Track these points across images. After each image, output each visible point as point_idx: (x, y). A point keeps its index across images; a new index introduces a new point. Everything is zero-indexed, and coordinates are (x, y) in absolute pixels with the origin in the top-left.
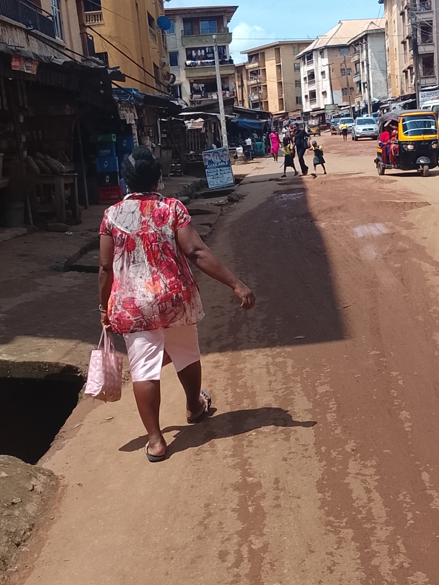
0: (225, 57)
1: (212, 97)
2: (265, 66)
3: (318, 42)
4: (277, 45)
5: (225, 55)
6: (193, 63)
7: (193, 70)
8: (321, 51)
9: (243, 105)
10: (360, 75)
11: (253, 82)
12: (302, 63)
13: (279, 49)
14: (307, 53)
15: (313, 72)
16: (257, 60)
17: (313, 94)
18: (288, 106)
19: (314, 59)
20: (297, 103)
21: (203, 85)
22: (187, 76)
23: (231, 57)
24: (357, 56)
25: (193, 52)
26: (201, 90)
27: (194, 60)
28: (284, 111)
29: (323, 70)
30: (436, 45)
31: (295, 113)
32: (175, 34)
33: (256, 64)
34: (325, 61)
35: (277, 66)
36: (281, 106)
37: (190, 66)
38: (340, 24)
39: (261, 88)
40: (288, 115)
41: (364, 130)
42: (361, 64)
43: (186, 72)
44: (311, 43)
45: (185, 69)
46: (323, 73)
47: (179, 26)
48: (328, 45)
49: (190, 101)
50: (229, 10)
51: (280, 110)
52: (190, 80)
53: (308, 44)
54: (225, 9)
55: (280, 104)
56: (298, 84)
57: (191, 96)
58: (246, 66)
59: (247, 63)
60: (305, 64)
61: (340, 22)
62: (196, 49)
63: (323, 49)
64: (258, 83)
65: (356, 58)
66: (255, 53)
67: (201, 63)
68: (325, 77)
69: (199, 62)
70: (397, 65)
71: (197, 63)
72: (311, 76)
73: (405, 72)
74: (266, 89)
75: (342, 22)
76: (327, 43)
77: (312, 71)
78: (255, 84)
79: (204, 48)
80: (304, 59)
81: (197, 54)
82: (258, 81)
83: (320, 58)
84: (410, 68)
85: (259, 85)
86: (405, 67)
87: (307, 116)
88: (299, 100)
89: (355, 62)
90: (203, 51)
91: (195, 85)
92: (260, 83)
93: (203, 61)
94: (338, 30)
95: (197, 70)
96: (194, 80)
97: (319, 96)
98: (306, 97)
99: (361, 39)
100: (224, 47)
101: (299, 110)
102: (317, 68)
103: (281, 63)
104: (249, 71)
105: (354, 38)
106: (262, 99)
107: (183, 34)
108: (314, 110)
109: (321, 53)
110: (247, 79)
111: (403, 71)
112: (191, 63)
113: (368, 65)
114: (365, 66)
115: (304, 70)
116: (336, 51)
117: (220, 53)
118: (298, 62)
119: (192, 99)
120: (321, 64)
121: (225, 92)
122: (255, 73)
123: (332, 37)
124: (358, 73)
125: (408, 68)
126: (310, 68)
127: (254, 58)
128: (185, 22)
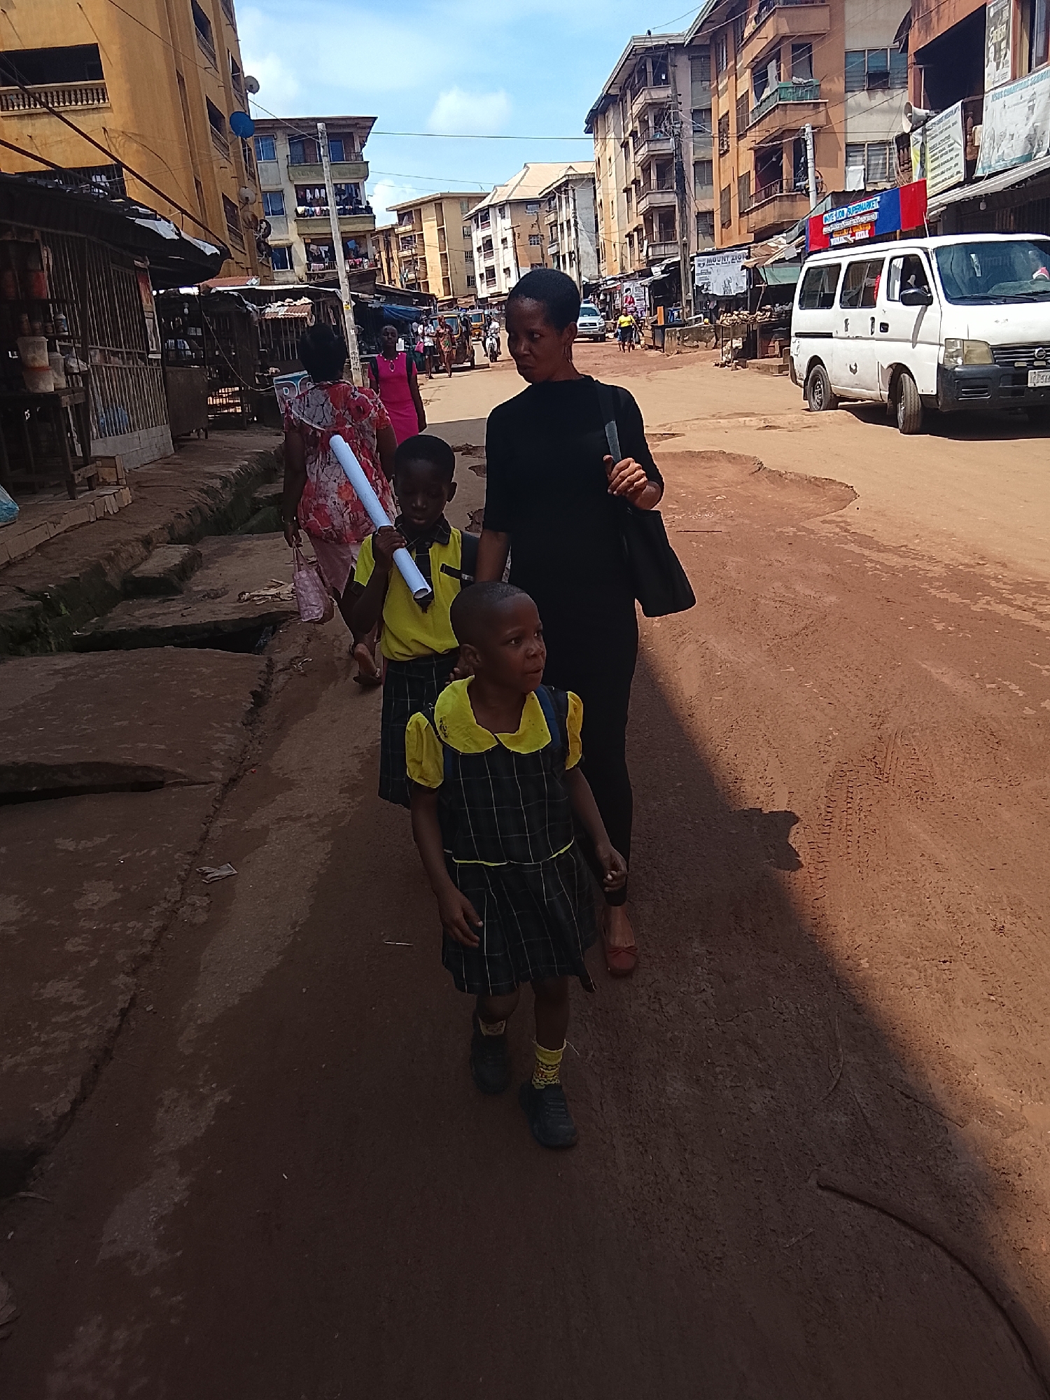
0: (360, 202)
2: (422, 230)
3: (496, 196)
4: (439, 199)
5: (358, 198)
6: (308, 210)
7: (309, 223)
8: (501, 207)
10: (558, 244)
11: (406, 253)
12: (474, 226)
13: (441, 204)
14: (480, 210)
15: (491, 240)
16: (410, 221)
17: (491, 272)
18: (457, 289)
19: (491, 220)
20: (469, 285)
21: (326, 248)
22: (300, 232)
23: (368, 203)
24: (553, 215)
25: (308, 192)
26: (324, 255)
27: (310, 205)
28: (451, 297)
29: (504, 237)
31: (466, 299)
32: (278, 162)
33: (409, 227)
34: (507, 223)
35: (438, 230)
36: (446, 289)
37: (303, 215)
38: (525, 170)
39: (417, 262)
40: (456, 303)
42: (559, 226)
43: (298, 226)
44: (485, 198)
45: (295, 220)
46: (504, 241)
47: (283, 149)
48: (510, 198)
49: (306, 274)
50: (363, 123)
51: (446, 295)
52: (304, 239)
53: (480, 198)
54: (356, 121)
55: (445, 286)
56: (469, 256)
57: (309, 266)
58: (396, 230)
59: (396, 225)
60: (478, 227)
61: (525, 166)
62: (312, 188)
63: (504, 204)
64: (413, 255)
65: (552, 217)
66: (406, 211)
67: (322, 211)
68: (506, 248)
69: (318, 209)
70: (615, 228)
71: (314, 210)
72: (488, 244)
73: (629, 236)
74: (425, 264)
75: (528, 165)
76: (509, 196)
77: (489, 238)
78: (410, 256)
80: (477, 221)
81: (314, 197)
82: (413, 251)
83: (499, 219)
84: (638, 229)
85: (415, 258)
86: (630, 229)
87: (483, 303)
88: (471, 281)
89: (550, 224)
91: (313, 247)
92: (416, 255)
93: (324, 208)
94: (522, 179)
95: (315, 222)
96: (311, 239)
97: (500, 274)
98: (481, 275)
99: (559, 188)
100: (357, 185)
101: (471, 295)
102: (495, 233)
103: (445, 226)
104: (400, 237)
105: (547, 188)
106: (420, 277)
107: (290, 161)
108: (492, 296)
109: (500, 211)
110: (398, 248)
111: (626, 236)
112: (305, 211)
113: (569, 228)
114: (566, 231)
115: (478, 236)
116: (522, 208)
117: (350, 194)
118: (468, 225)
119: (309, 270)
120: (501, 227)
121: (361, 259)
122: (407, 241)
123: (514, 188)
124: (554, 241)
125: (635, 230)
126: (487, 232)
127: (406, 218)
128: (292, 141)
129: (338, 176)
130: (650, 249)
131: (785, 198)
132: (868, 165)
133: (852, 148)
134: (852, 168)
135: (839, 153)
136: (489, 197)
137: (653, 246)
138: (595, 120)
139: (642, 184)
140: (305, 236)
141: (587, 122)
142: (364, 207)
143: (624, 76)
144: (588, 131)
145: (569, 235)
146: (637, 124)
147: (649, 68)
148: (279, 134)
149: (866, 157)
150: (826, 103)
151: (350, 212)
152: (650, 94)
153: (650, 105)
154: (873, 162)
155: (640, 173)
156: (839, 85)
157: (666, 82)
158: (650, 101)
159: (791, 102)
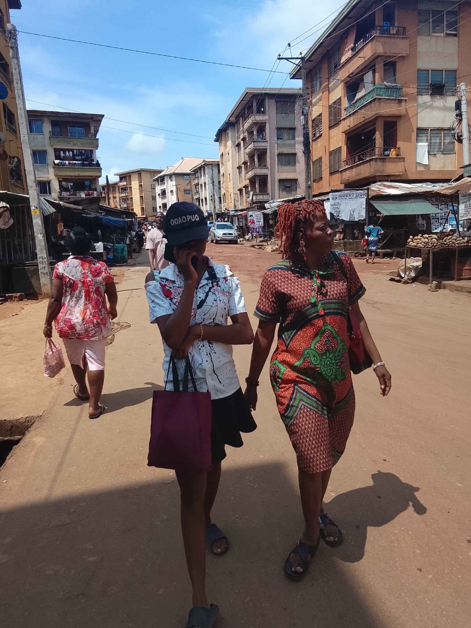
0: (93, 160)
1: (81, 195)
2: (131, 185)
3: (168, 171)
4: (139, 171)
5: (92, 158)
6: (61, 162)
7: (61, 169)
8: (170, 176)
9: (109, 205)
10: (199, 194)
11: (123, 195)
12: (157, 184)
13: (141, 174)
14: (161, 177)
16: (126, 180)
17: (165, 206)
18: (148, 213)
19: (165, 182)
20: (153, 211)
21: (72, 184)
22: (56, 174)
23: (98, 161)
24: (197, 180)
25: (62, 152)
26: (70, 188)
27: (63, 160)
28: (144, 216)
29: (172, 190)
30: (269, 168)
32: (44, 135)
33: (125, 183)
34: (174, 183)
35: (139, 185)
36: (142, 212)
37: (58, 165)
38: (182, 160)
39: (128, 199)
40: (147, 219)
41: (224, 234)
42: (200, 186)
43: (55, 170)
44: (162, 172)
45: (53, 167)
46: (172, 191)
47: (47, 127)
48: (175, 172)
49: (59, 197)
50: (96, 118)
51: (142, 215)
52: (58, 178)
53: (160, 172)
54: (92, 116)
55: (142, 211)
56: (154, 198)
57: (60, 193)
58: (118, 184)
59: (118, 182)
60: (159, 184)
61: (182, 158)
62: (65, 151)
63: (172, 175)
65: (196, 181)
66: (124, 176)
67: (70, 163)
68: (173, 195)
69: (67, 162)
70: (231, 186)
71: (66, 163)
72: (164, 193)
73: (240, 190)
74: (132, 200)
75: (184, 158)
77: (164, 190)
78: (124, 197)
79: (72, 150)
80: (158, 182)
81: (65, 155)
82: (127, 194)
83: (169, 181)
84: (246, 187)
85: (127, 197)
86: (241, 186)
88: (154, 209)
89: (195, 184)
90: (71, 153)
91: (64, 183)
92: (128, 196)
93: (71, 162)
94: (181, 164)
95: (65, 169)
96: (63, 179)
98: (160, 207)
99: (200, 168)
100: (92, 152)
102: (167, 187)
103: (142, 184)
104: (120, 187)
105: (194, 167)
106: (129, 207)
107: (51, 135)
109: (170, 178)
110: (119, 193)
111: (238, 190)
112: (60, 163)
113: (205, 186)
114: (203, 187)
115: (159, 189)
116: (181, 177)
117: (87, 156)
118: (154, 184)
119: (61, 195)
120: (170, 185)
121: (92, 191)
122: (124, 189)
123: (177, 167)
124: (197, 192)
125: (244, 187)
126: (163, 187)
127: (124, 179)
128: (54, 124)
129: (80, 145)
130: (254, 197)
131: (378, 160)
132: (431, 143)
133: (421, 131)
134: (420, 144)
135: (413, 133)
136: (165, 171)
137: (256, 195)
138: (220, 135)
139: (249, 164)
140: (59, 177)
141: (216, 136)
142: (95, 163)
143: (238, 111)
144: (216, 141)
145: (205, 190)
146: (246, 134)
147: (255, 105)
148: (46, 119)
149: (429, 138)
150: (406, 100)
151: (86, 165)
152: (255, 118)
153: (255, 124)
154: (433, 141)
155: (247, 158)
156: (412, 90)
157: (264, 112)
158: (255, 121)
159: (384, 97)
